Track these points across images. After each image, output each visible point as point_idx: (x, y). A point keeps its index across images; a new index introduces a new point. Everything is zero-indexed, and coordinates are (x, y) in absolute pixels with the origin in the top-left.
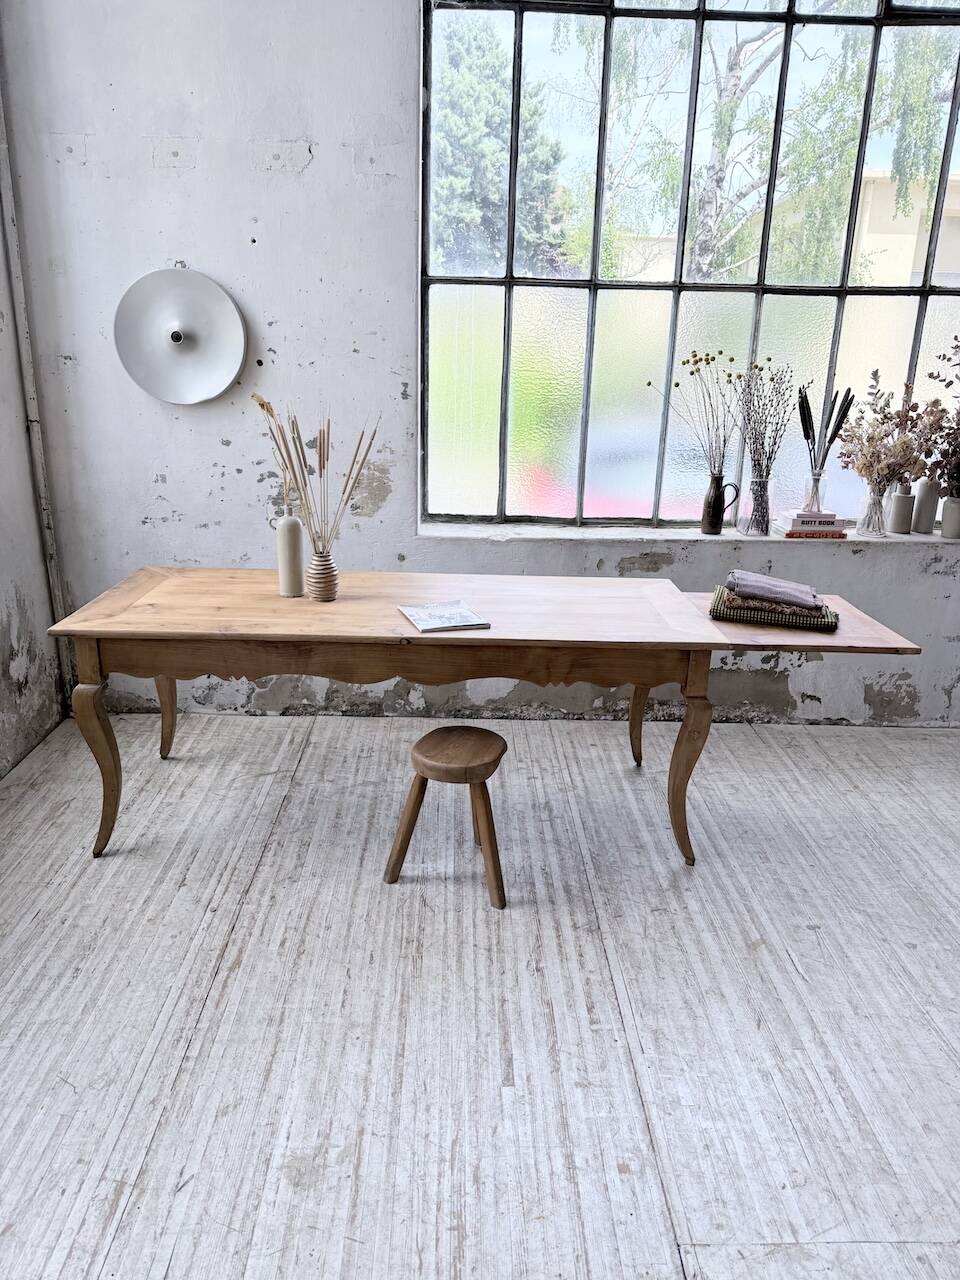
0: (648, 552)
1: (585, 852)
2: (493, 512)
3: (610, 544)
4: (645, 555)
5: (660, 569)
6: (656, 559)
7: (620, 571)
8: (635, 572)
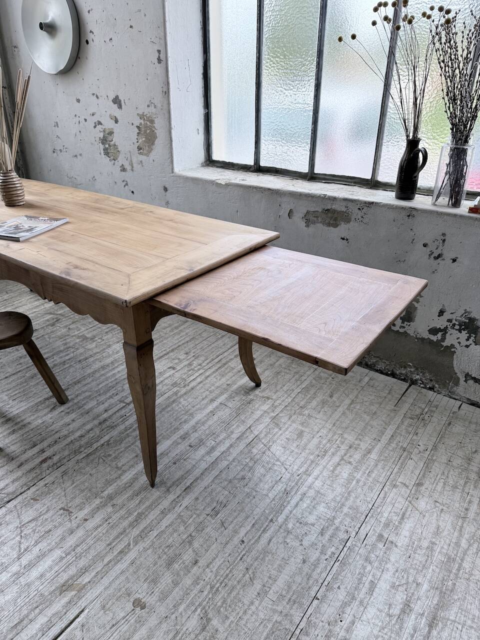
0: (329, 207)
1: (106, 438)
3: (298, 197)
4: (326, 211)
5: (339, 226)
6: (336, 215)
7: (306, 222)
8: (318, 225)
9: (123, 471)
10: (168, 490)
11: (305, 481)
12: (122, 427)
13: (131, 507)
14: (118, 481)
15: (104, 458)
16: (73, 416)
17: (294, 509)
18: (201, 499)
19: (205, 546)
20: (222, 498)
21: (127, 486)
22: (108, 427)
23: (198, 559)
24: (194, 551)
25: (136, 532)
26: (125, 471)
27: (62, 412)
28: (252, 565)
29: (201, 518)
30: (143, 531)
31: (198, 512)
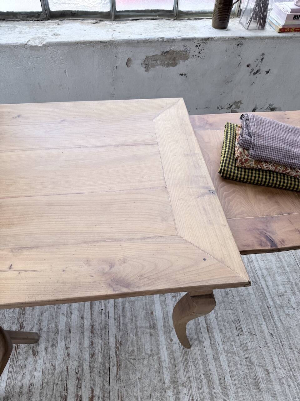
0: (168, 49)
1: (112, 340)
2: (39, 8)
3: (136, 44)
4: (165, 53)
5: (178, 65)
6: (174, 56)
7: (145, 67)
8: (158, 67)
9: (157, 354)
10: (199, 341)
11: (254, 267)
12: (112, 322)
13: (194, 374)
14: (164, 365)
15: (132, 357)
16: (61, 344)
17: (269, 290)
18: (223, 329)
19: (260, 357)
20: (232, 317)
21: (173, 362)
22: (102, 330)
23: (266, 368)
24: (259, 366)
25: (218, 389)
26: (158, 354)
27: (46, 349)
28: (290, 344)
29: (237, 340)
30: (221, 384)
31: (232, 339)
